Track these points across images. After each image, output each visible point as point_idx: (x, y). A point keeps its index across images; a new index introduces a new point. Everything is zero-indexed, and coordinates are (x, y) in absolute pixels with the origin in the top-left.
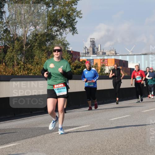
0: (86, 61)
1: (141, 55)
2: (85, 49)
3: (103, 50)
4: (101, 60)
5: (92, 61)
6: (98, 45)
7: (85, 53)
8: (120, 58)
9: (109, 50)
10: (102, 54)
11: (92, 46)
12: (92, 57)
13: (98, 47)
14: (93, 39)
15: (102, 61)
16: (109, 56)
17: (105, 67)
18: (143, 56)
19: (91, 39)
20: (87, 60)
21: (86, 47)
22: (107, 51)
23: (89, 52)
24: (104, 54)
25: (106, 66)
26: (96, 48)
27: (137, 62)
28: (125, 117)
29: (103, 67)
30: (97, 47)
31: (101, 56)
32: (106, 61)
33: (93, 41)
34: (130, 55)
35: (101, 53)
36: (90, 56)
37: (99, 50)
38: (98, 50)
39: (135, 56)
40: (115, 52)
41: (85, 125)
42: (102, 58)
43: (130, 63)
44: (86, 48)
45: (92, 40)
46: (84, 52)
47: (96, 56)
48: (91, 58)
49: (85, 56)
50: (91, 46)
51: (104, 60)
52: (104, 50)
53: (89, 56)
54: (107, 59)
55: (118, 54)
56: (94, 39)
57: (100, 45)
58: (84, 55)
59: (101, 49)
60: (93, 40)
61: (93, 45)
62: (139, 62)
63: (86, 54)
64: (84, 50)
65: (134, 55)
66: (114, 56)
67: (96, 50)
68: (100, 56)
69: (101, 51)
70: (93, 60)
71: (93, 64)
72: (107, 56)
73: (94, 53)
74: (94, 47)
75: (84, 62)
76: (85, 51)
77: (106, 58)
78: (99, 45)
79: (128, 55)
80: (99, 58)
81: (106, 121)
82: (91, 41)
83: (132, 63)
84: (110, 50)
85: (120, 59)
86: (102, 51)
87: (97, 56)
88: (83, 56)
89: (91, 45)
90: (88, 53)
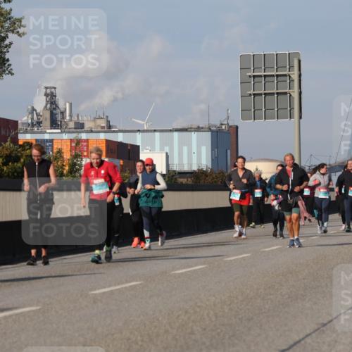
0: (34, 142)
1: (171, 131)
2: (32, 113)
3: (78, 116)
4: (71, 141)
5: (48, 144)
6: (65, 105)
7: (32, 123)
8: (120, 138)
9: (92, 119)
10: (75, 128)
11: (49, 105)
12: (49, 134)
13: (66, 109)
14: (51, 88)
15: (73, 145)
16: (91, 131)
17: (82, 160)
18: (176, 134)
19: (46, 88)
20: (36, 140)
21: (33, 109)
22: (88, 121)
23: (41, 122)
24: (80, 126)
25: (85, 156)
26: (58, 111)
27: (162, 149)
28: (131, 286)
29: (75, 161)
30: (62, 110)
31: (73, 132)
32: (85, 144)
33: (52, 93)
34: (144, 131)
35: (72, 125)
36: (45, 132)
37: (68, 118)
38: (64, 118)
39: (157, 134)
40: (108, 122)
41: (27, 307)
42: (73, 136)
43: (145, 151)
44: (34, 112)
45: (49, 91)
46: (30, 121)
47: (59, 131)
48: (47, 137)
49: (32, 132)
50: (46, 107)
51: (79, 142)
52: (80, 118)
53: (41, 132)
54: (87, 141)
55: (116, 127)
56: (55, 88)
57: (71, 105)
58: (29, 129)
59: (71, 116)
60: (53, 90)
61: (52, 103)
62: (167, 149)
63: (33, 125)
64: (30, 116)
65: (155, 131)
66: (105, 132)
67: (59, 117)
68: (69, 132)
69: (71, 120)
70: (52, 141)
71: (52, 151)
72: (87, 132)
73: (54, 124)
74: (55, 109)
75: (27, 147)
76: (32, 119)
77: (84, 136)
78: (68, 105)
79: (139, 131)
80: (65, 136)
81: (81, 296)
82: (46, 95)
83: (148, 151)
84: (95, 118)
85: (119, 141)
86: (75, 118)
87: (62, 132)
88: (26, 132)
89: (47, 105)
90: (39, 123)
